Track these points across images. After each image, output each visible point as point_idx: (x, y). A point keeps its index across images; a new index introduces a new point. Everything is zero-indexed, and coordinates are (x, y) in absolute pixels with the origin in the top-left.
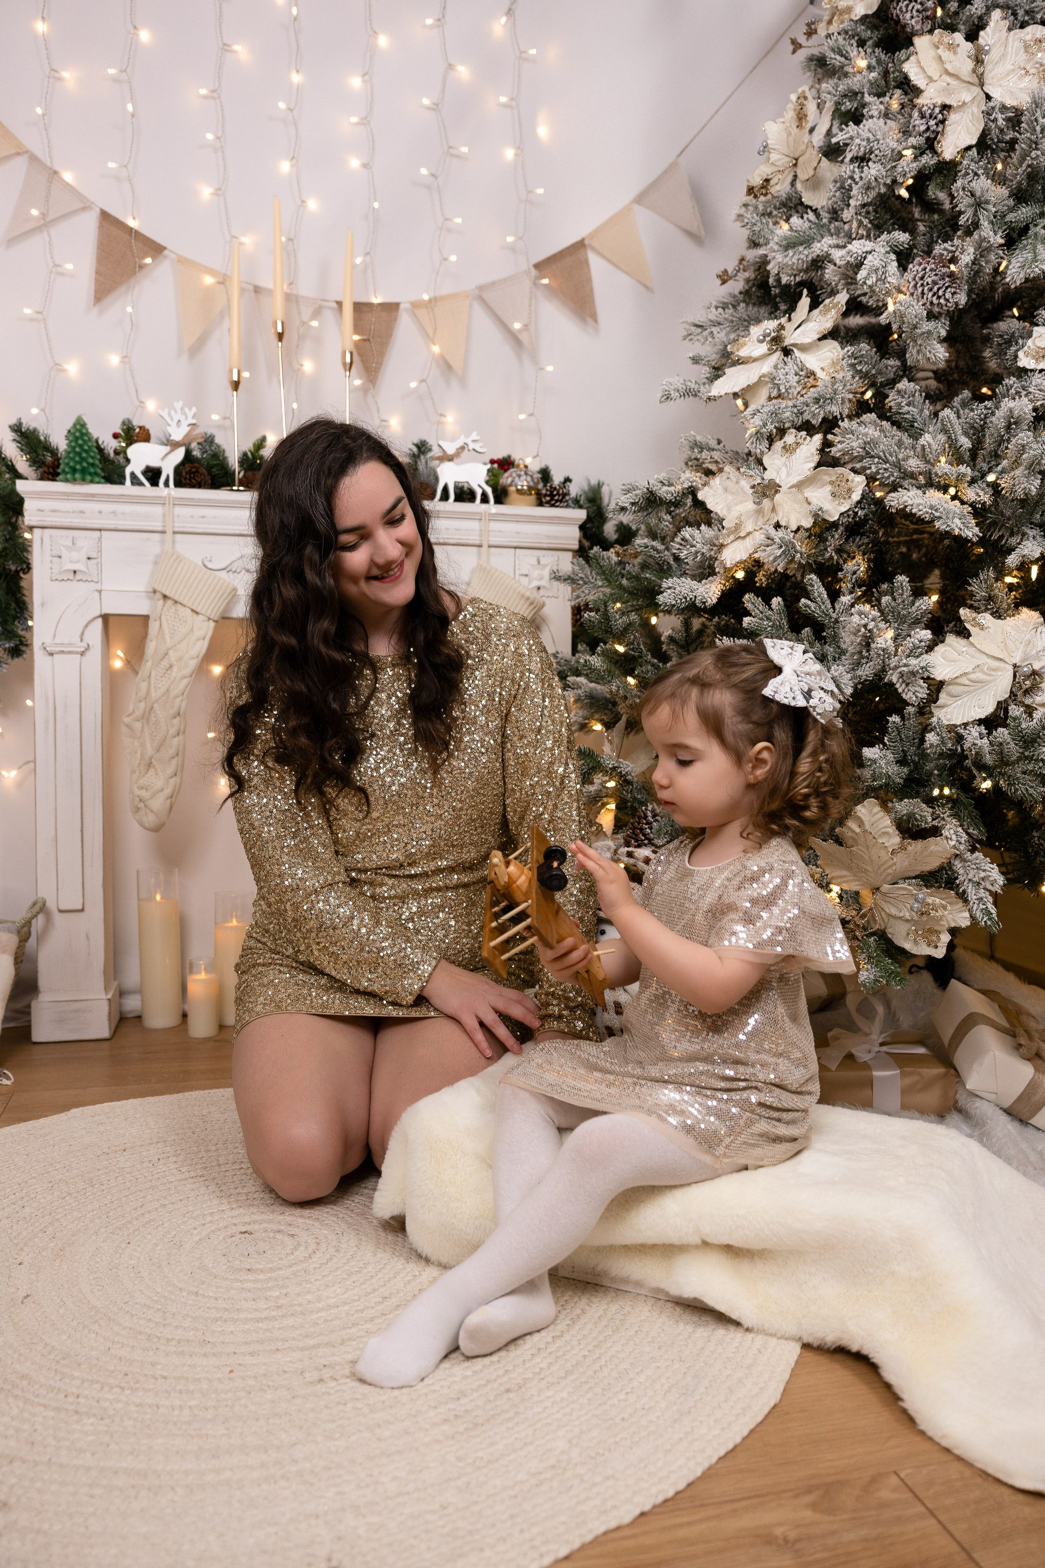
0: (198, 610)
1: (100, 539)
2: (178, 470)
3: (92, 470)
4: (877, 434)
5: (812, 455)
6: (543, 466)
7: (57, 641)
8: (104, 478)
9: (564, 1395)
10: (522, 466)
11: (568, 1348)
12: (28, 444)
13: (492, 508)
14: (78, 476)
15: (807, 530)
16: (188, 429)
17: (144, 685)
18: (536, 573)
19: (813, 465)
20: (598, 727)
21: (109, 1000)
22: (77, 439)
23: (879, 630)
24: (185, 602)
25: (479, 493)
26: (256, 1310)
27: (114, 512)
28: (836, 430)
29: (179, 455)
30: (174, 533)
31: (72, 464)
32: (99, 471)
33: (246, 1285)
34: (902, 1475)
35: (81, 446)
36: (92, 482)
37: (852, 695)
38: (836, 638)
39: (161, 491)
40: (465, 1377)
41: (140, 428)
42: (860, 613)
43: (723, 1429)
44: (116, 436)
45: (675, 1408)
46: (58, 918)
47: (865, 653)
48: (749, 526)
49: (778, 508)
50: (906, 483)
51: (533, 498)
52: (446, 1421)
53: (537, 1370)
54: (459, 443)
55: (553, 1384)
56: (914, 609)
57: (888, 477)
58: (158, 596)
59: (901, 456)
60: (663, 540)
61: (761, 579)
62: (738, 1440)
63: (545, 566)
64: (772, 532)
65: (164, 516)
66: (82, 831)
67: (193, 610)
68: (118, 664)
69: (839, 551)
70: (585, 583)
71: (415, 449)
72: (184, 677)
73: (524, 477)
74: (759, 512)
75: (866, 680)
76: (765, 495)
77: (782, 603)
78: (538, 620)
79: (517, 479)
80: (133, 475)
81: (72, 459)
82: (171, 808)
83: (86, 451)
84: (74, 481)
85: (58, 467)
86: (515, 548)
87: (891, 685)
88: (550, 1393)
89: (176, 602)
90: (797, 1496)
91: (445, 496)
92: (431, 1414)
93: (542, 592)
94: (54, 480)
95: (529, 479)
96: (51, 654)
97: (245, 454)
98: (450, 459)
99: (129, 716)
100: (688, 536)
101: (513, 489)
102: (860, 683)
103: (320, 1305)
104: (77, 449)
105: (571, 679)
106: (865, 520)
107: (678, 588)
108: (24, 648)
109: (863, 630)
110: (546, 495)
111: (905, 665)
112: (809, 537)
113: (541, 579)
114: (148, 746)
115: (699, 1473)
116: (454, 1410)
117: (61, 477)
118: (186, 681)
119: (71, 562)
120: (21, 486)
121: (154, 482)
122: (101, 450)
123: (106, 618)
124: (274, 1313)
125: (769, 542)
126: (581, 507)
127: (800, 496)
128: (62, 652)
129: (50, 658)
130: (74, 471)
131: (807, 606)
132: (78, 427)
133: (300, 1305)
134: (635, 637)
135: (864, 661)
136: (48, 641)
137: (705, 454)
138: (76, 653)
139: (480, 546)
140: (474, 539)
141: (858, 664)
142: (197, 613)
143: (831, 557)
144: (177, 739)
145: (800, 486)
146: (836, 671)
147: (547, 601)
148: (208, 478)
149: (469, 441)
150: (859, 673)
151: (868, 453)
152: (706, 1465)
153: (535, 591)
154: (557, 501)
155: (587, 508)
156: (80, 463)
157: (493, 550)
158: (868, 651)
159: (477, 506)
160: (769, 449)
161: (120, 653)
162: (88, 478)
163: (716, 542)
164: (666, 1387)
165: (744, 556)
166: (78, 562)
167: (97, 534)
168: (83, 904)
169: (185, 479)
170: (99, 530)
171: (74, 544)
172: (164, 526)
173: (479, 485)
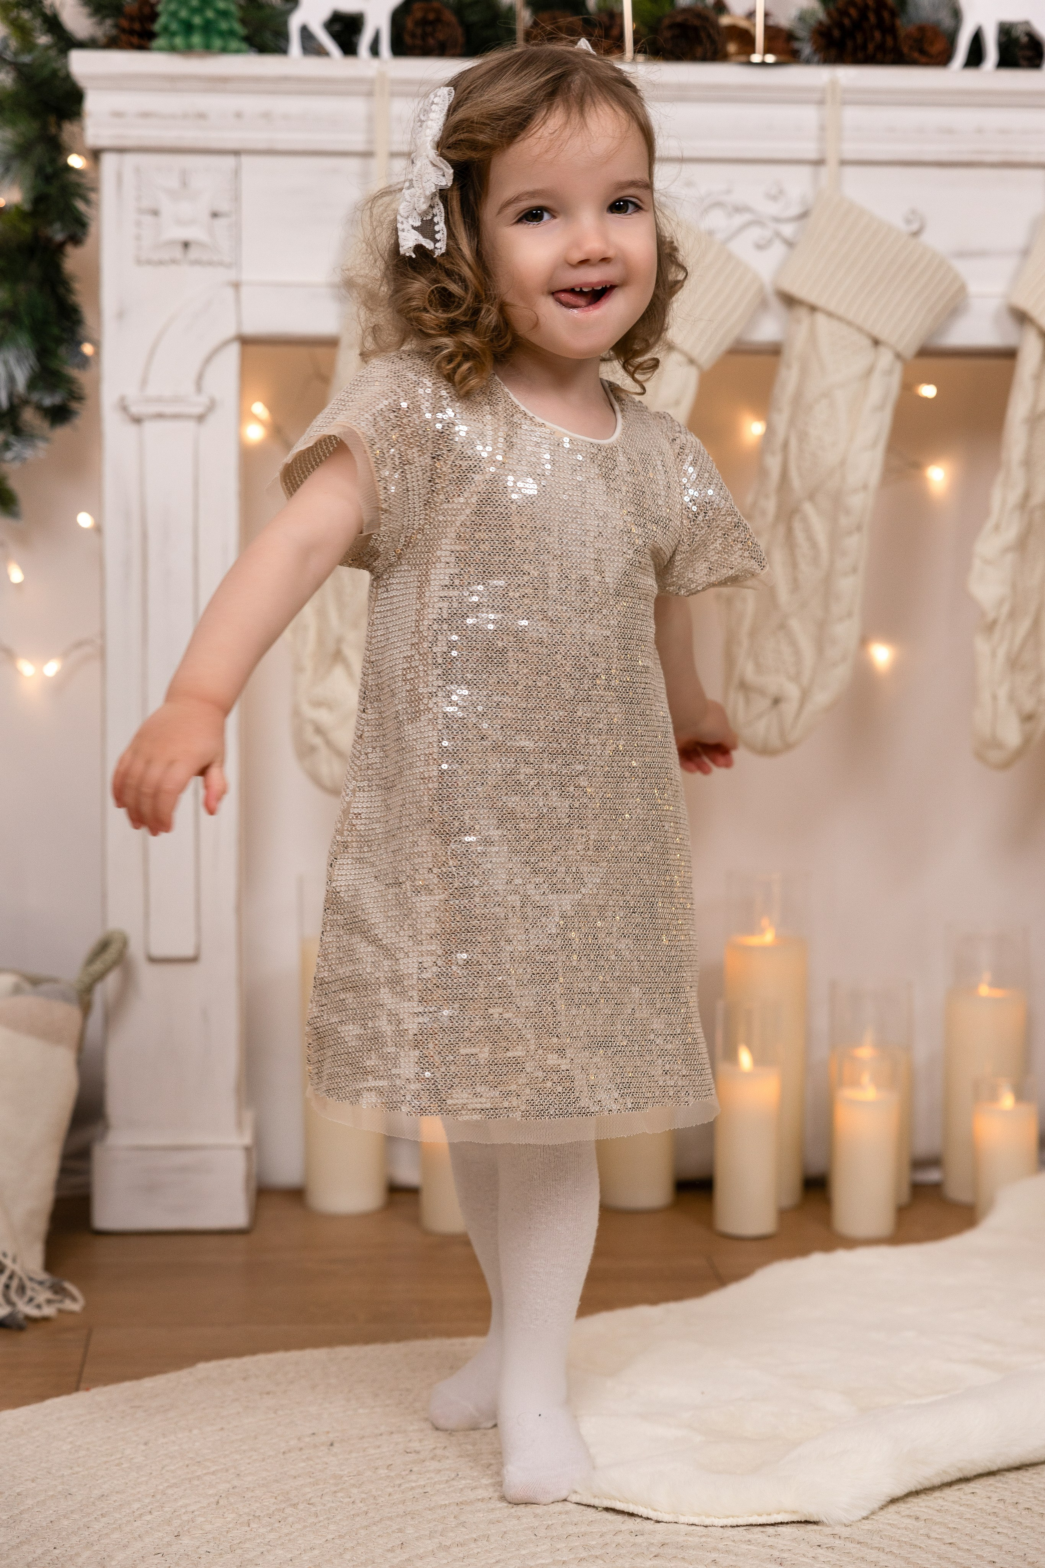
1: (237, 172)
2: (398, 18)
3: (224, 25)
7: (152, 390)
8: (246, 39)
14: (196, 39)
21: (247, 1149)
27: (266, 116)
30: (390, 155)
31: (184, 14)
32: (238, 27)
36: (224, 50)
46: (147, 975)
65: (370, 119)
68: (255, 433)
80: (305, 31)
81: (185, 4)
84: (188, 50)
85: (153, 20)
91: (977, 56)
94: (142, 47)
96: (137, 420)
117: (161, 42)
119: (180, 223)
120: (80, 64)
121: (349, 48)
123: (246, 341)
128: (160, 416)
129: (132, 429)
130: (188, 28)
136: (132, 392)
138: (188, 417)
148: (459, 33)
156: (200, 11)
161: (259, 409)
162: (217, 42)
166: (192, 222)
167: (229, 162)
168: (198, 947)
169: (413, 35)
170: (236, 153)
171: (184, 184)
172: (370, 142)
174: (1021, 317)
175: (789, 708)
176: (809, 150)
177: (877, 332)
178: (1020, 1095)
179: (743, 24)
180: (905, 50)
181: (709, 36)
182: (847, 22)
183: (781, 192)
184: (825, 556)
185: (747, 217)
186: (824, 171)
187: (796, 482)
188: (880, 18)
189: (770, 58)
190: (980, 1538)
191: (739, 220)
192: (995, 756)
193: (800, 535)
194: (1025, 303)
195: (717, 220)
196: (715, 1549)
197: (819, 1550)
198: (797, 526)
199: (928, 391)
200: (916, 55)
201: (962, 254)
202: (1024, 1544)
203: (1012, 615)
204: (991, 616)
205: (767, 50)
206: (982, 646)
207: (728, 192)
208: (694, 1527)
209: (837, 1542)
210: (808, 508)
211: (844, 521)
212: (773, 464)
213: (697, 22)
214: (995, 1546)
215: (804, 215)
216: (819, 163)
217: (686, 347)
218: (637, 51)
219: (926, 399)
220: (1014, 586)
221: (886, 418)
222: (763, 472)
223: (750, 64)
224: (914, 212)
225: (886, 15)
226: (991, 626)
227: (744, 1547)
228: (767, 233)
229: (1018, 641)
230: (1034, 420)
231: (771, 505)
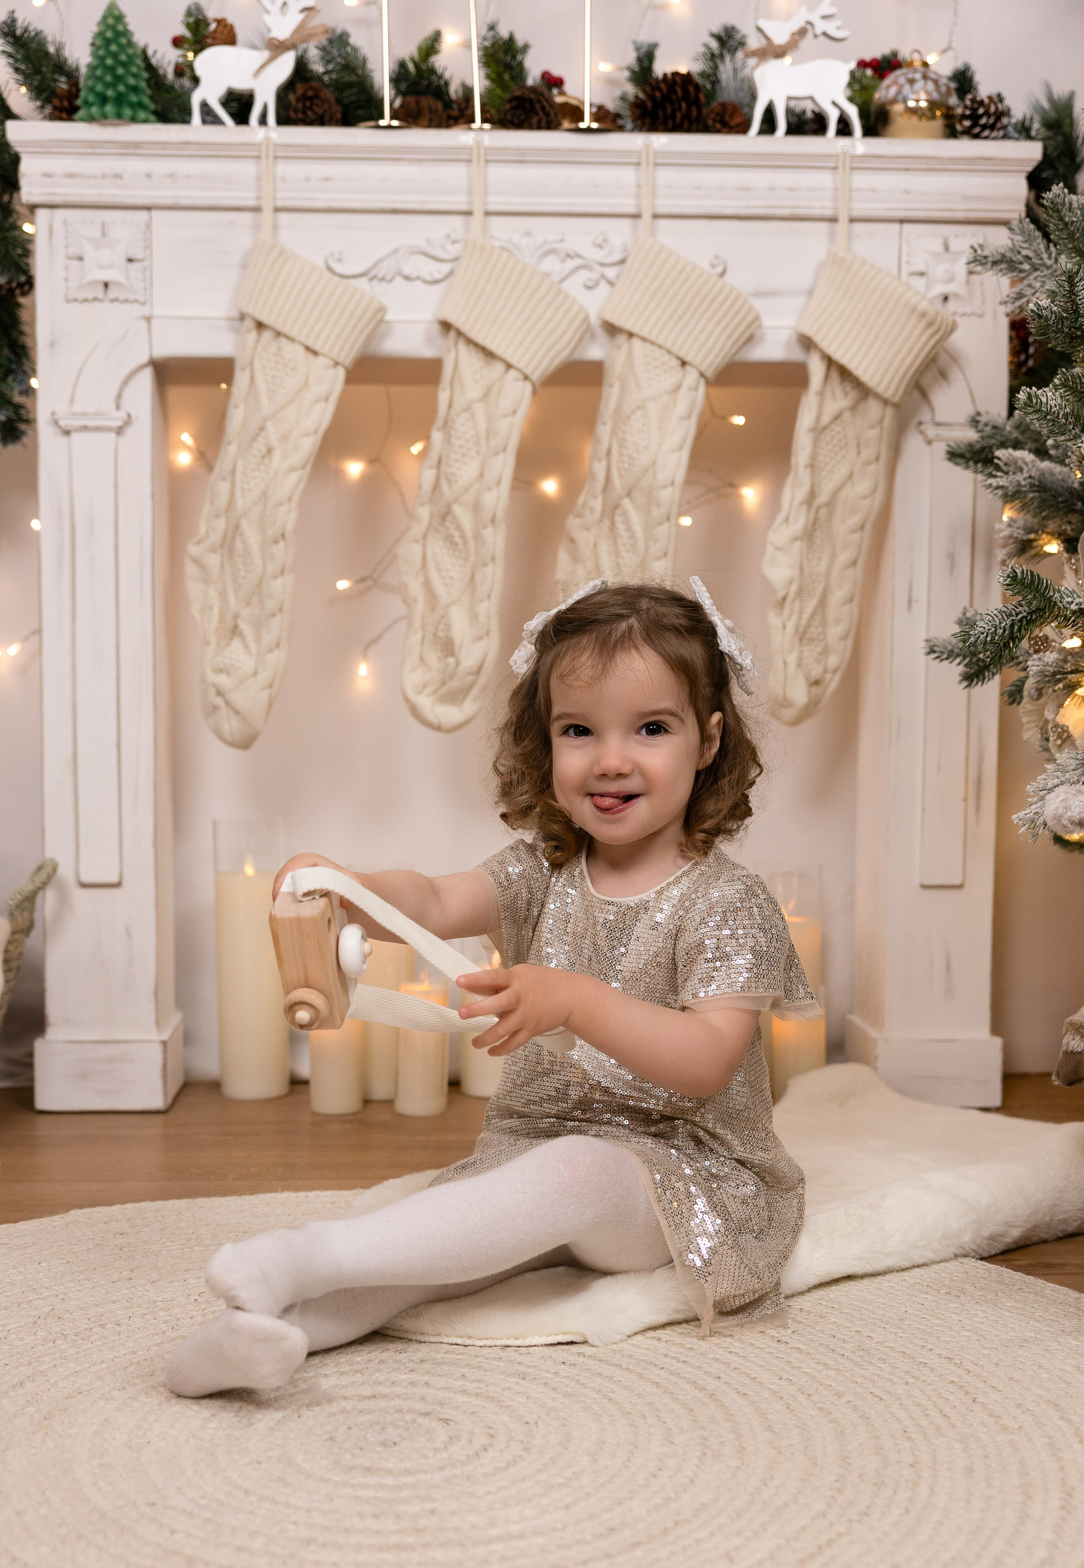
0: (317, 347)
1: (148, 226)
3: (134, 98)
6: (959, 65)
7: (78, 408)
8: (155, 113)
10: (917, 64)
12: (27, 59)
13: (859, 144)
14: (109, 108)
16: (300, 17)
17: (224, 487)
18: (940, 270)
20: (1053, 547)
21: (165, 1044)
22: (108, 42)
24: (293, 334)
25: (833, 117)
26: (378, 1532)
27: (172, 176)
29: (285, 66)
30: (277, 210)
31: (99, 88)
32: (146, 100)
33: (361, 1493)
35: (115, 56)
36: (134, 120)
39: (253, 132)
41: (220, 22)
44: (177, 42)
46: (77, 896)
51: (938, 124)
54: (796, 24)
58: (249, 324)
63: (958, 254)
65: (259, 179)
66: (119, 745)
67: (308, 349)
68: (183, 458)
70: (1034, 266)
71: (714, 45)
72: (293, 469)
73: (920, 84)
78: (943, 359)
79: (907, 89)
80: (204, 106)
81: (99, 79)
82: (270, 705)
83: (124, 65)
84: (102, 119)
85: (77, 96)
86: (902, 221)
89: (278, 334)
91: (769, 125)
93: (951, 305)
94: (70, 118)
95: (930, 86)
97: (402, 65)
98: (779, 53)
99: (199, 542)
101: (898, 108)
103: (493, 1533)
104: (109, 61)
108: (23, 426)
110: (963, 117)
113: (951, 279)
114: (231, 596)
117: (81, 113)
118: (294, 476)
119: (101, 267)
120: (14, 131)
121: (241, 117)
122: (150, 67)
123: (160, 367)
124: (410, 1540)
126: (1029, 137)
128: (85, 428)
129: (64, 440)
130: (103, 100)
132: (110, 21)
133: (457, 1529)
136: (62, 408)
138: (108, 429)
139: (833, 220)
140: (823, 206)
142: (315, 353)
144: (280, 581)
147: (961, 322)
148: (336, 108)
149: (815, 18)
153: (939, 303)
154: (984, 127)
155: (1042, 140)
156: (113, 85)
157: (858, 227)
159: (829, 143)
161: (186, 438)
162: (128, 112)
166: (111, 266)
167: (143, 215)
168: (121, 875)
169: (296, 111)
170: (148, 208)
171: (104, 234)
172: (259, 198)
173: (834, 104)
174: (807, 343)
176: (628, 206)
177: (682, 354)
180: (710, 122)
181: (543, 108)
182: (658, 94)
183: (605, 240)
184: (641, 543)
185: (578, 262)
186: (640, 222)
187: (617, 483)
188: (686, 92)
189: (595, 125)
190: (712, 1356)
191: (570, 264)
192: (788, 714)
193: (621, 527)
194: (810, 332)
195: (552, 265)
196: (468, 1365)
197: (563, 1367)
198: (618, 519)
199: (740, 418)
200: (718, 126)
201: (758, 294)
202: (751, 1362)
203: (799, 593)
204: (782, 593)
205: (593, 121)
207: (562, 241)
208: (455, 1346)
209: (581, 1359)
210: (626, 502)
211: (655, 512)
212: (600, 467)
213: (533, 96)
214: (724, 1363)
215: (623, 261)
216: (636, 216)
217: (521, 366)
218: (484, 120)
220: (802, 570)
221: (692, 426)
223: (576, 129)
224: (717, 257)
225: (691, 89)
226: (781, 603)
227: (495, 1363)
228: (595, 276)
229: (806, 617)
230: (819, 431)
231: (598, 504)
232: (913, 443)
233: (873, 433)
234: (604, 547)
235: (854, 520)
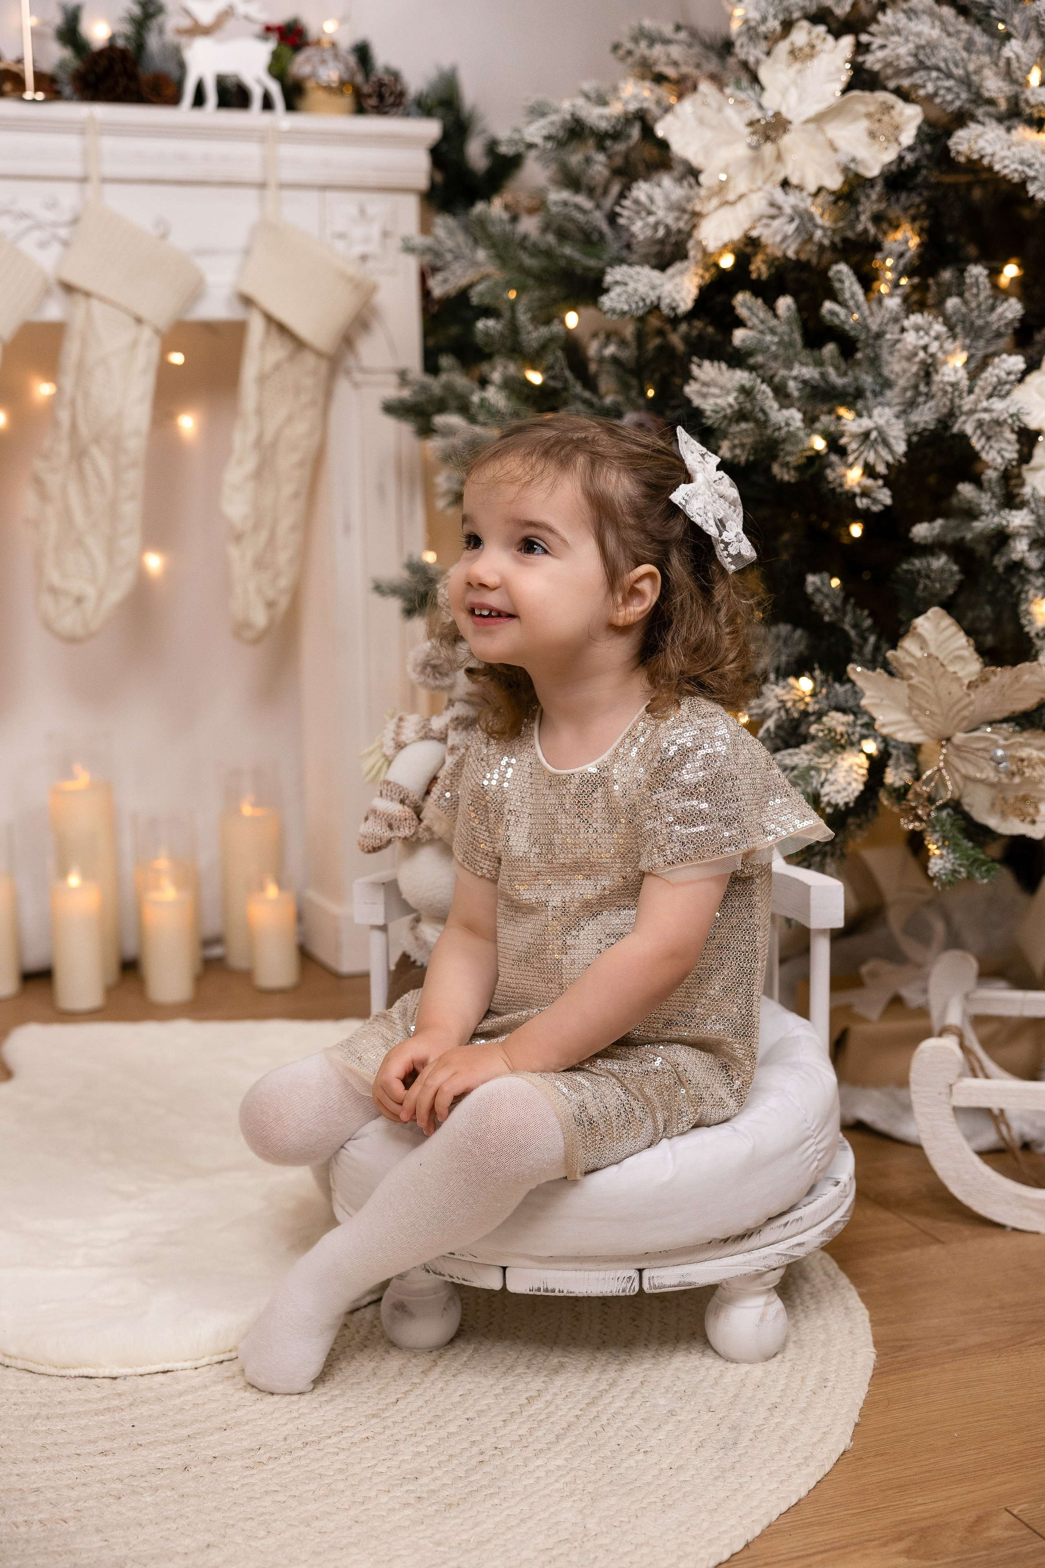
4: (935, 33)
5: (839, 70)
6: (356, 37)
9: (560, 1462)
11: (552, 1408)
13: (281, 119)
15: (833, 193)
18: (358, 232)
19: (838, 87)
23: (945, 353)
25: (256, 92)
28: (874, 28)
34: (1015, 1512)
37: (906, 455)
38: (875, 362)
40: (419, 1454)
42: (918, 329)
43: (782, 1482)
45: (714, 1464)
47: (923, 388)
48: (741, 185)
49: (786, 156)
50: (980, 112)
51: (347, 101)
52: (407, 1505)
53: (516, 1438)
54: (220, 6)
55: (541, 1450)
56: (994, 317)
57: (952, 102)
59: (971, 67)
60: (591, 192)
61: (759, 267)
62: (803, 1493)
63: (373, 220)
64: (779, 195)
69: (878, 219)
70: (457, 258)
71: (136, 10)
74: (756, 160)
75: (925, 430)
76: (767, 138)
77: (793, 307)
78: (368, 315)
79: (318, 66)
86: (324, 188)
87: (963, 438)
88: (539, 1462)
90: (885, 1544)
91: (200, 100)
92: (384, 1499)
93: (370, 264)
95: (338, 65)
98: (205, 31)
100: (643, 198)
101: (314, 84)
102: (915, 433)
105: (440, 420)
106: (915, 169)
107: (632, 285)
109: (922, 354)
110: (370, 96)
111: (986, 410)
112: (835, 202)
113: (367, 240)
115: (758, 1532)
116: (413, 1491)
125: (773, 211)
126: (429, 115)
127: (820, 138)
131: (833, 313)
134: (557, 359)
135: (921, 399)
137: (658, 51)
140: (253, 173)
141: (911, 404)
143: (866, 231)
145: (820, 119)
146: (881, 416)
147: (379, 279)
150: (915, 417)
151: (921, 62)
152: (766, 1523)
153: (359, 265)
154: (387, 105)
155: (439, 116)
157: (286, 194)
158: (928, 384)
159: (254, 116)
160: (768, 53)
163: (689, 207)
164: (696, 1441)
165: (735, 233)
173: (259, 81)
174: (247, 301)
175: (89, 605)
176: (75, 168)
177: (139, 313)
178: (281, 884)
179: (15, 68)
180: (145, 92)
182: (99, 69)
183: (55, 202)
184: (110, 487)
185: (29, 222)
186: (88, 186)
187: (84, 431)
188: (125, 67)
189: (40, 96)
191: (24, 224)
192: (249, 634)
193: (89, 472)
194: (249, 290)
198: (87, 465)
199: (177, 358)
200: (154, 96)
201: (199, 253)
203: (256, 528)
204: (239, 529)
205: (37, 89)
206: (234, 552)
207: (13, 202)
210: (95, 451)
211: (123, 460)
212: (64, 416)
215: (75, 221)
216: (84, 180)
219: (176, 366)
220: (254, 506)
221: (150, 379)
222: (56, 423)
223: (23, 100)
224: (158, 219)
225: (129, 65)
226: (238, 538)
228: (47, 235)
229: (260, 548)
230: (262, 379)
231: (64, 448)
232: (343, 387)
233: (308, 382)
234: (73, 490)
235: (295, 458)
